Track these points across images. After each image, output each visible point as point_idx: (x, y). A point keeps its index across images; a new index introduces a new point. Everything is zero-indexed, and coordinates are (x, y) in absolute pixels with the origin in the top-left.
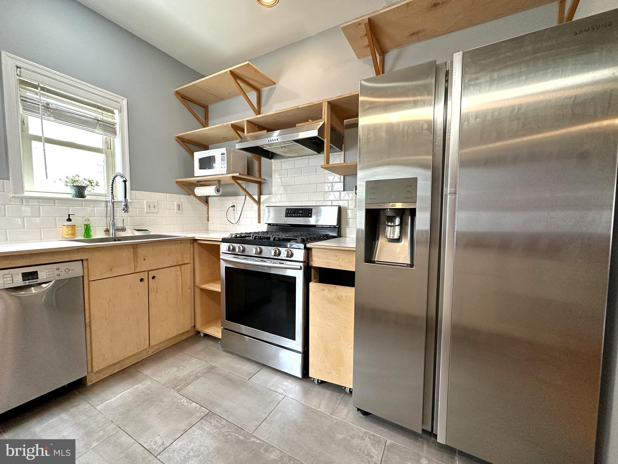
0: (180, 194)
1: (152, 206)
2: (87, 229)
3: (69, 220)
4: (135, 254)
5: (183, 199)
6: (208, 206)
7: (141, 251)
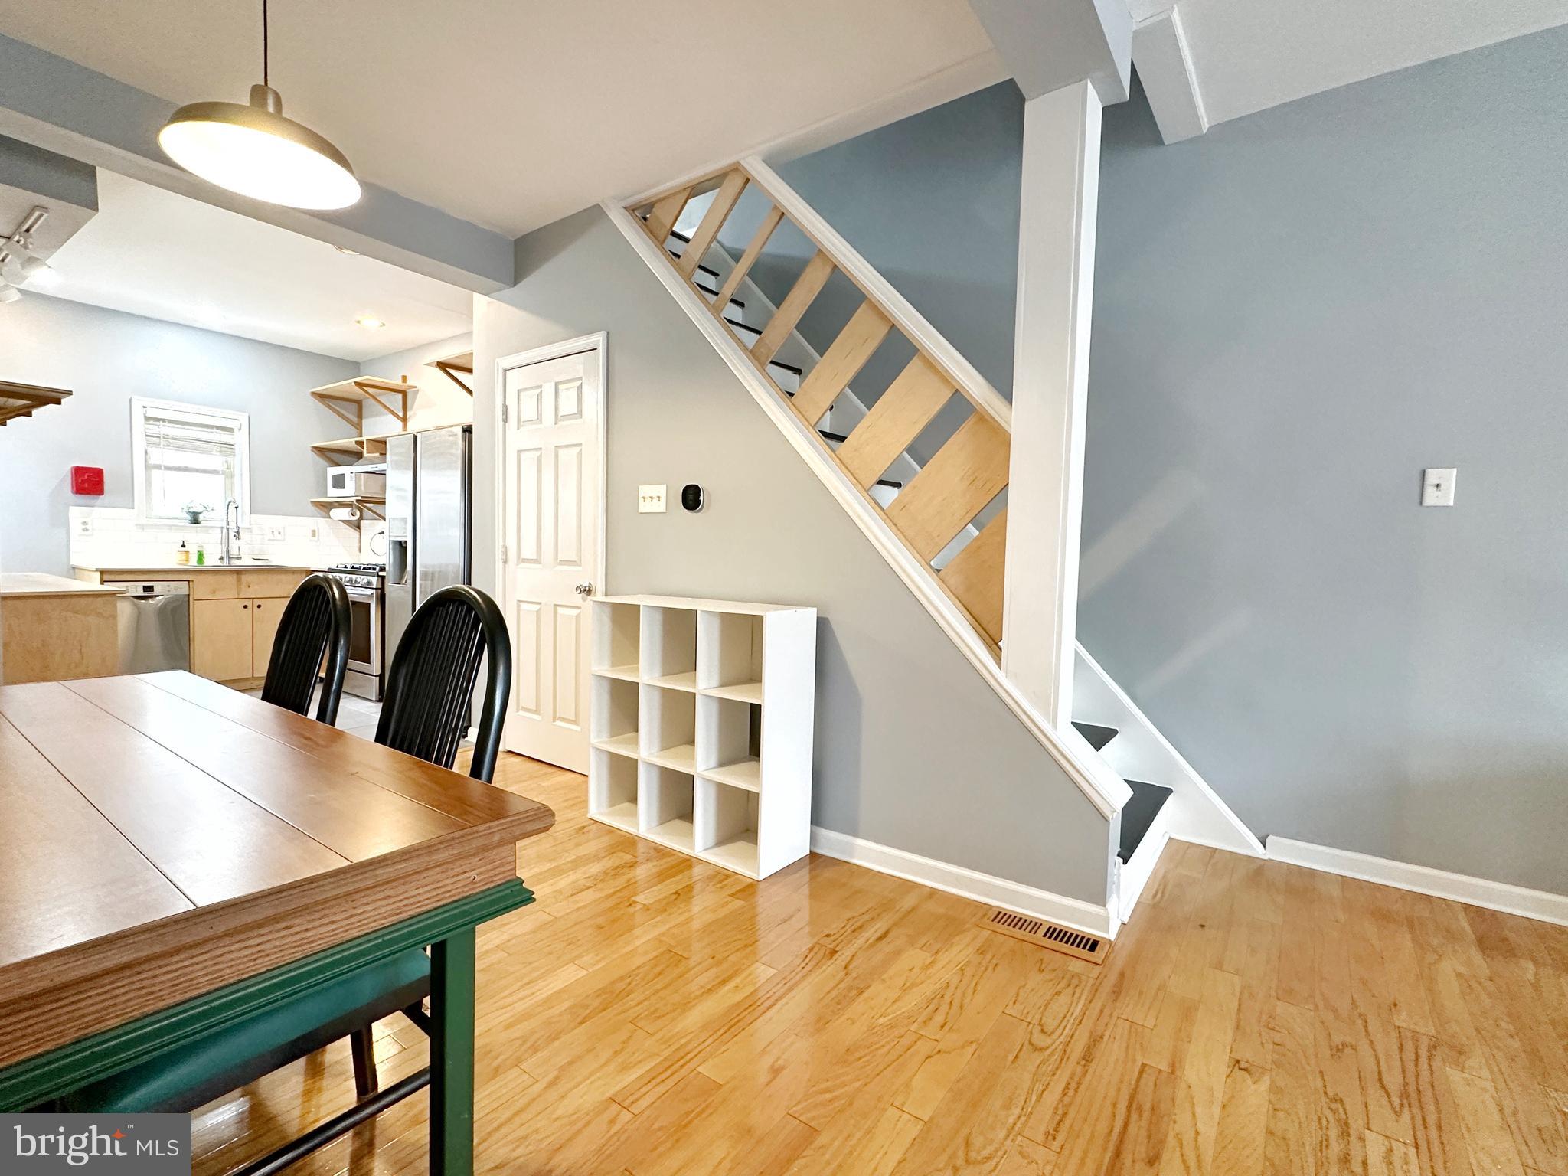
0: (317, 517)
1: (276, 533)
2: (200, 556)
3: (183, 546)
4: (239, 581)
5: (320, 523)
6: (360, 532)
7: (244, 578)
